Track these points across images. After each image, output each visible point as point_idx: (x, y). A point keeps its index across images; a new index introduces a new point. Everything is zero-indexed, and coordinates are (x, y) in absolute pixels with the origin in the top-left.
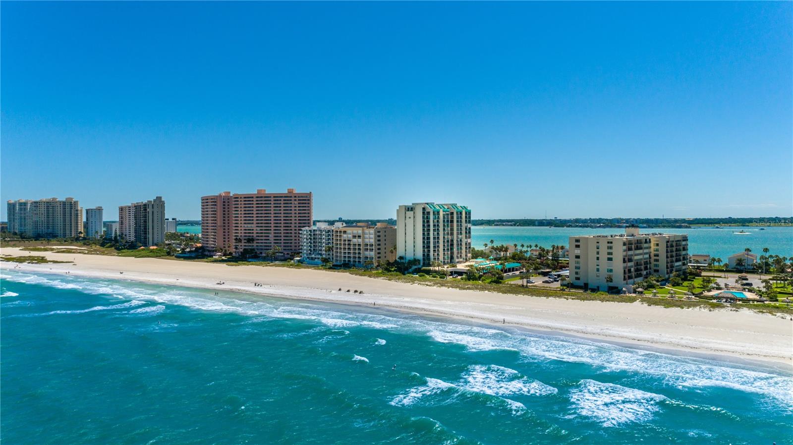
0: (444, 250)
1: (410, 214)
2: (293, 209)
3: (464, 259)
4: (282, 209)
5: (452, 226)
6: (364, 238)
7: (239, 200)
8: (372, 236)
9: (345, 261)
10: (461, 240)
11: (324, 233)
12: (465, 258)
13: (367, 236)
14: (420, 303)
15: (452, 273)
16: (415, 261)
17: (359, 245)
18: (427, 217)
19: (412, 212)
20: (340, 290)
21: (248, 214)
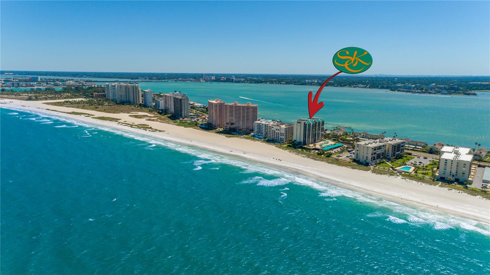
0: (312, 138)
2: (250, 112)
4: (246, 112)
5: (316, 128)
6: (280, 131)
7: (227, 107)
8: (284, 130)
9: (272, 139)
10: (319, 133)
11: (264, 125)
12: (321, 140)
13: (282, 130)
14: (300, 167)
15: (313, 149)
16: (300, 143)
17: (278, 133)
18: (306, 126)
19: (300, 124)
20: (274, 158)
21: (231, 112)
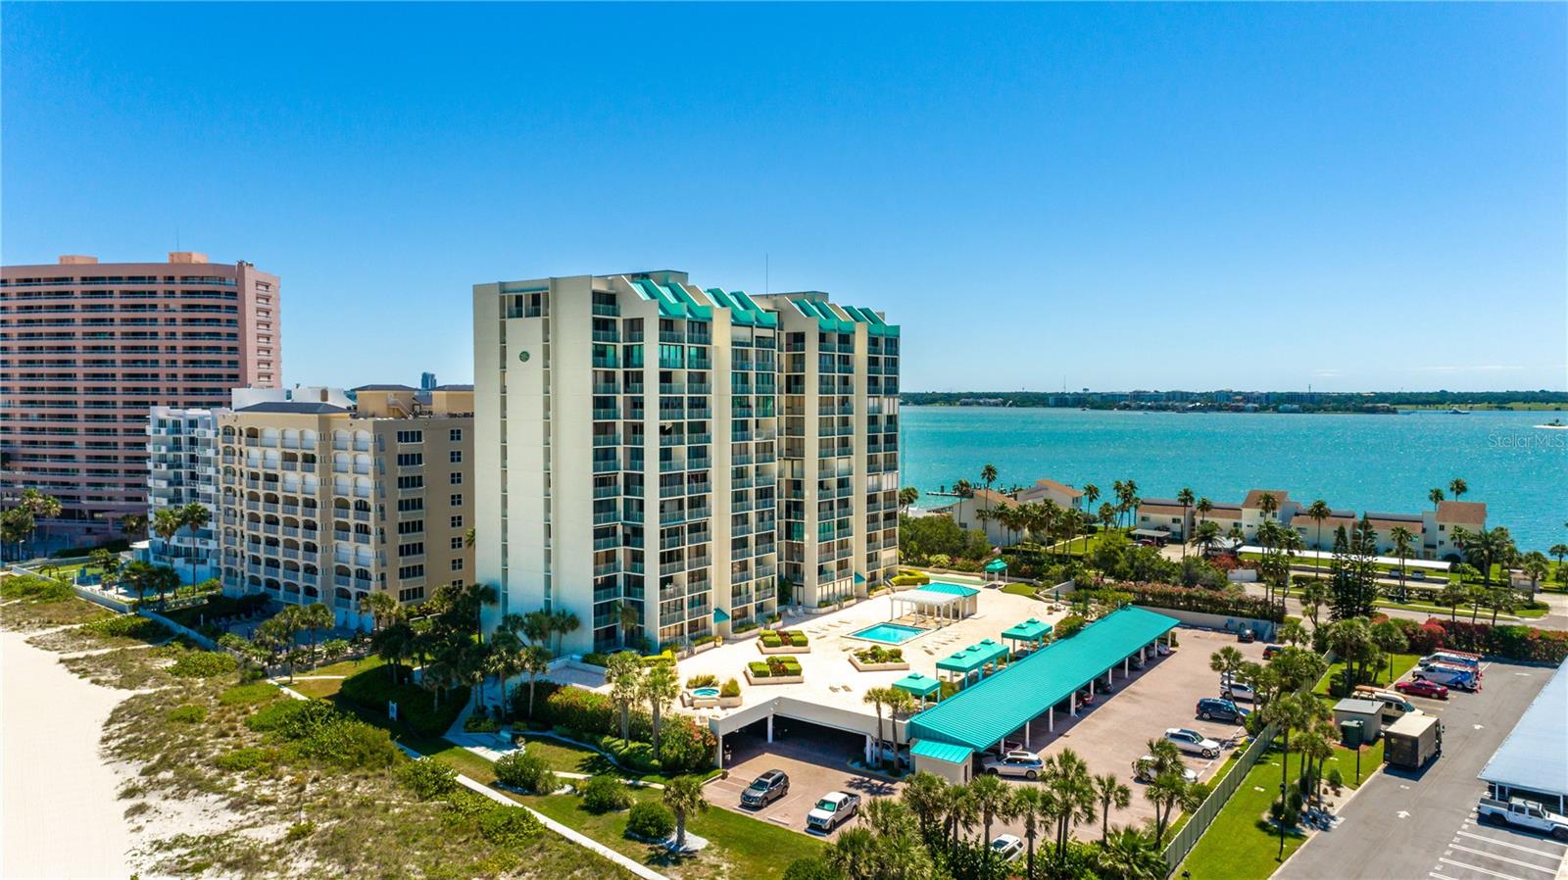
1: (526, 332)
3: (859, 578)
5: (796, 409)
6: (331, 468)
8: (367, 459)
12: (866, 575)
13: (343, 458)
17: (310, 504)
18: (628, 351)
19: (539, 322)
